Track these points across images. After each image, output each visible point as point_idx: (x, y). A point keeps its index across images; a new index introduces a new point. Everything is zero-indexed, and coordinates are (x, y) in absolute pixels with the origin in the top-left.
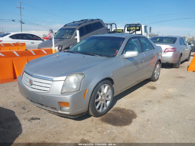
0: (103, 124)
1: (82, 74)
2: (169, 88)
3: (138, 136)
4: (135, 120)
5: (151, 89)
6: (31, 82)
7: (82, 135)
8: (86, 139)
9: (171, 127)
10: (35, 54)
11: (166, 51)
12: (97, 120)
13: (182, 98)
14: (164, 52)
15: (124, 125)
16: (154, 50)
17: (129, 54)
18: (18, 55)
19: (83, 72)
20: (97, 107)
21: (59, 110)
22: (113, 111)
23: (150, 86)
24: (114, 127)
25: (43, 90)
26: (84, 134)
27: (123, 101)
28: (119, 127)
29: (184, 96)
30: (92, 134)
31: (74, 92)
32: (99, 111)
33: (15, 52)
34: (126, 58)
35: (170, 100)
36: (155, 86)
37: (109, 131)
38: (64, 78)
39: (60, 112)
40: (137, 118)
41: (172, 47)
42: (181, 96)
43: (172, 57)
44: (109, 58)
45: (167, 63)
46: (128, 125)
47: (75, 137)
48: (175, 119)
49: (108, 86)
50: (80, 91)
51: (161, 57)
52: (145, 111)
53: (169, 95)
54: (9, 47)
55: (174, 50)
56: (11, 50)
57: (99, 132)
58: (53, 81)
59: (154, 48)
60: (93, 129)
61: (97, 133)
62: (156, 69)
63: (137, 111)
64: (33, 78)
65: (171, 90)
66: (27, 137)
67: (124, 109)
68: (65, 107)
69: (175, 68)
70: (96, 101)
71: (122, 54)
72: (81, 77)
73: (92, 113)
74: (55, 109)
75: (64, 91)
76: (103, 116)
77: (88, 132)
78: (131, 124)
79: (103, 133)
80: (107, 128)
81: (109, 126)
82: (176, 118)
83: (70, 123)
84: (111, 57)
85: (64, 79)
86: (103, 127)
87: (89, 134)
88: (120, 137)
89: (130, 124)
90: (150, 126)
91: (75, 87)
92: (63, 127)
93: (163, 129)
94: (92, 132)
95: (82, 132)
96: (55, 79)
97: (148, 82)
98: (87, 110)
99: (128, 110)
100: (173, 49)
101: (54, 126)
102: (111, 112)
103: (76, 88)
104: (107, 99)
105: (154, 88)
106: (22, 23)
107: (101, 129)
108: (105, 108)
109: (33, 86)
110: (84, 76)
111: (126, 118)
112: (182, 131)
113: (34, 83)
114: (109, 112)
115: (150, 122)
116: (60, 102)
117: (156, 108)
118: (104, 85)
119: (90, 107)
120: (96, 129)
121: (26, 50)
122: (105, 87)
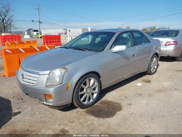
0: (87, 115)
1: (65, 68)
2: (165, 82)
3: (116, 128)
4: (119, 112)
5: (146, 83)
6: (23, 75)
7: (64, 126)
8: (66, 129)
9: (154, 121)
10: (39, 50)
11: (167, 44)
12: (82, 111)
13: (175, 92)
14: (165, 45)
15: (106, 117)
16: (149, 43)
17: (118, 48)
18: (23, 52)
19: (65, 67)
20: (82, 99)
21: (44, 102)
22: (100, 103)
23: (144, 80)
24: (96, 119)
25: (32, 83)
26: (66, 124)
27: (113, 93)
28: (101, 119)
29: (178, 90)
30: (73, 125)
31: (57, 85)
32: (84, 103)
33: (21, 49)
34: (115, 52)
35: (162, 93)
36: (150, 79)
37: (90, 123)
38: (48, 72)
39: (45, 103)
40: (121, 111)
41: (173, 40)
42: (175, 89)
43: (173, 50)
44: (97, 52)
45: (168, 56)
46: (111, 117)
47: (57, 126)
48: (160, 113)
49: (94, 79)
50: (62, 84)
51: (160, 51)
52: (132, 104)
53: (162, 88)
54: (22, 45)
55: (176, 43)
56: (16, 48)
57: (80, 123)
58: (39, 75)
59: (150, 42)
60: (76, 120)
61: (78, 124)
62: (153, 63)
63: (124, 104)
64: (24, 72)
65: (166, 84)
66: (15, 125)
67: (111, 102)
68: (49, 99)
69: (178, 61)
70: (80, 93)
71: (111, 48)
72: (63, 71)
73: (76, 105)
74: (41, 100)
75: (48, 84)
76: (89, 108)
77: (70, 122)
78: (114, 117)
79: (84, 124)
80: (89, 119)
81: (92, 118)
82: (162, 112)
83: (56, 113)
84: (99, 51)
85: (48, 74)
86: (86, 118)
87: (71, 125)
88: (99, 129)
89: (112, 117)
90: (132, 119)
91: (58, 80)
92: (49, 117)
93: (145, 123)
94: (74, 123)
95: (65, 122)
96: (41, 73)
97: (144, 76)
98: (71, 102)
99: (116, 103)
100: (174, 42)
101: (41, 116)
102: (99, 104)
103: (59, 82)
104: (94, 92)
105: (148, 81)
106: (40, 22)
107: (83, 120)
108: (91, 100)
109: (24, 80)
110: (67, 70)
111: (111, 110)
112: (164, 126)
113: (25, 76)
114: (95, 104)
115: (133, 115)
116: (45, 95)
117: (144, 102)
118: (89, 78)
119: (74, 99)
120: (79, 120)
121: (31, 47)
122: (90, 80)
